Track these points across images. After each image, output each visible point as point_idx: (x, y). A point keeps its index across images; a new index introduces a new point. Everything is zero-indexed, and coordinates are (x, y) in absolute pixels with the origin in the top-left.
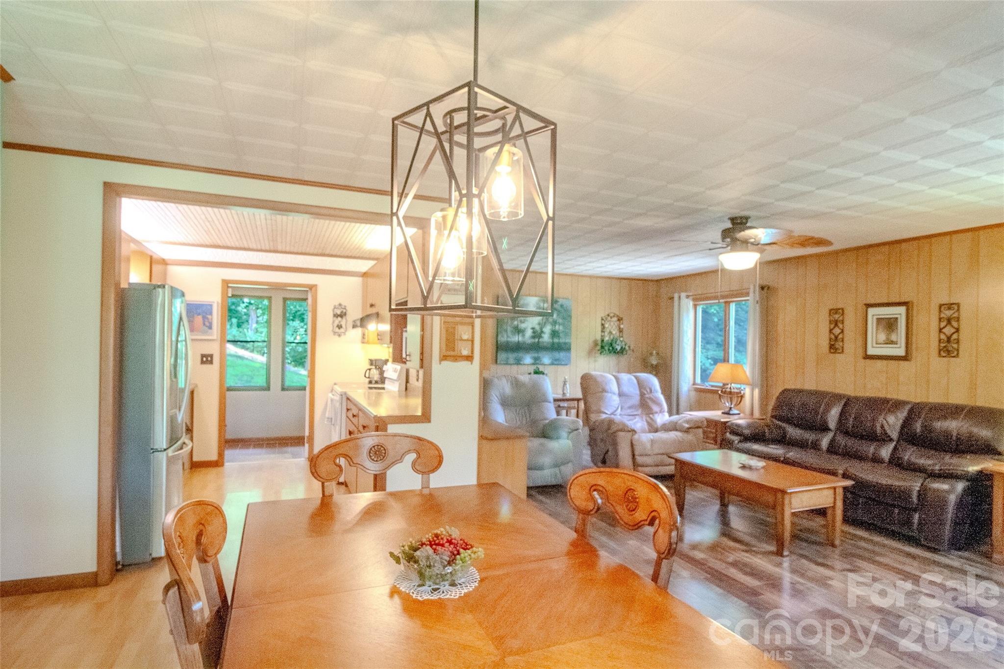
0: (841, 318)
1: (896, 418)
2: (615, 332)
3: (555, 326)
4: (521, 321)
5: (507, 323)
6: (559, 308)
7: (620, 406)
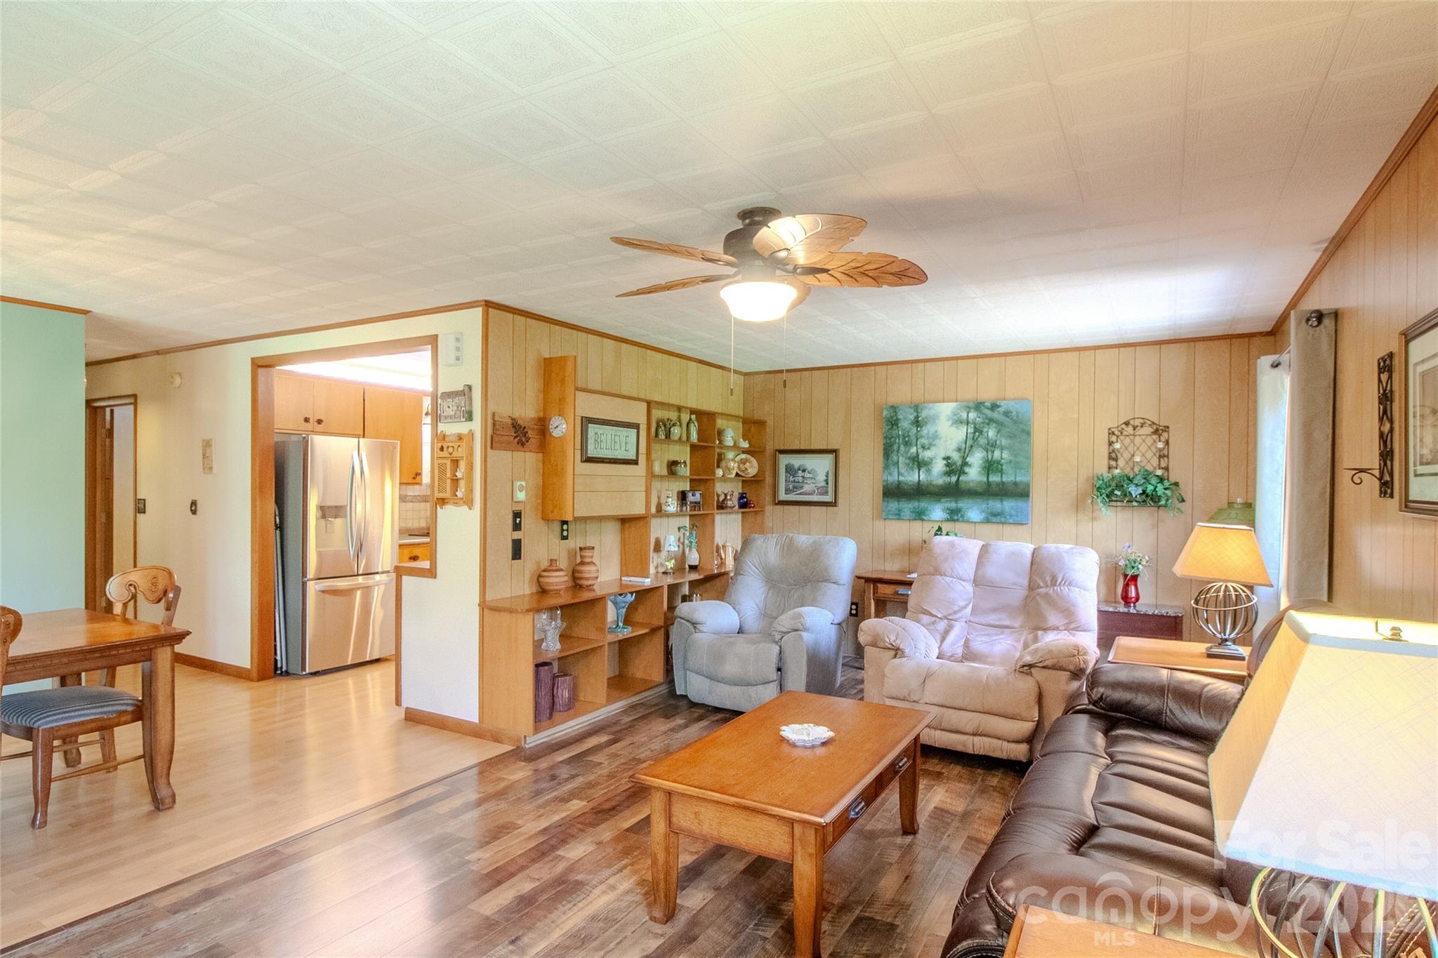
0: (1390, 387)
3: (993, 452)
4: (923, 447)
5: (898, 451)
6: (1001, 418)
7: (971, 604)
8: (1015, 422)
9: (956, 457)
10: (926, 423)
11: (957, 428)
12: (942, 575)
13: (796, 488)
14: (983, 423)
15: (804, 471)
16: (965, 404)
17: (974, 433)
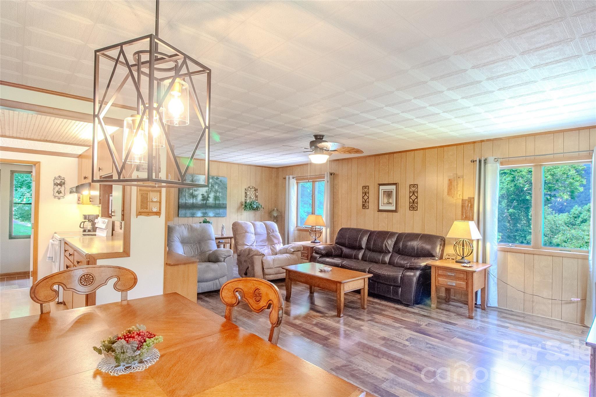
0: (368, 191)
1: (392, 241)
2: (253, 197)
3: (217, 193)
4: (195, 190)
5: (185, 191)
7: (255, 240)
8: (223, 184)
9: (205, 194)
12: (247, 233)
14: (214, 184)
17: (211, 187)
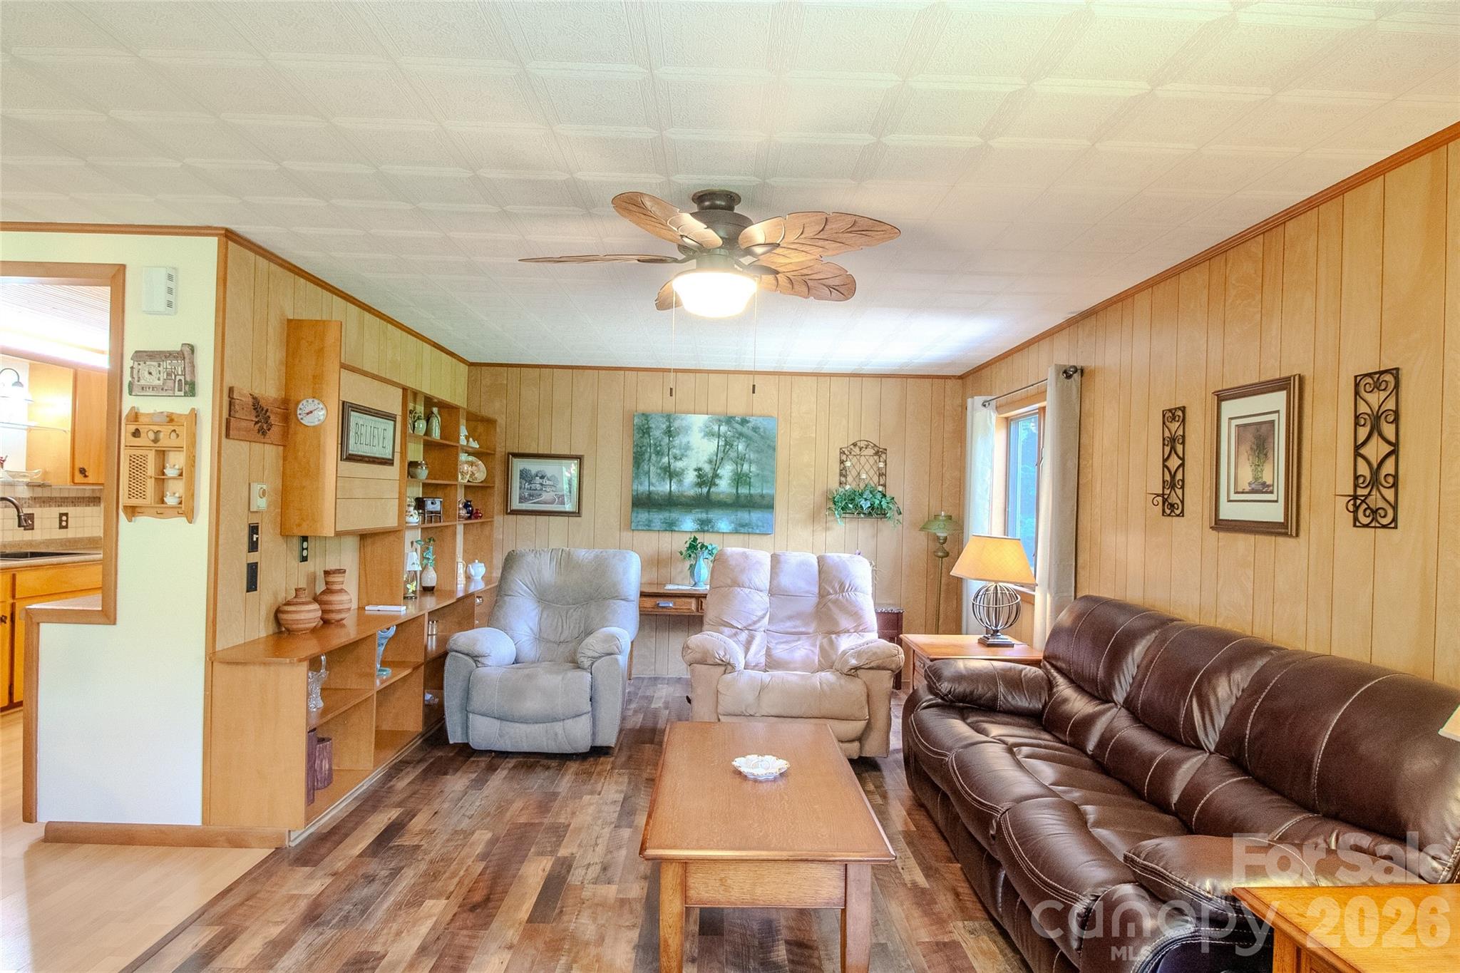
0: (1181, 431)
1: (1234, 688)
2: (869, 476)
3: (742, 465)
4: (675, 458)
5: (649, 460)
6: (750, 433)
7: (769, 613)
8: (762, 437)
9: (707, 468)
10: (679, 434)
11: (709, 440)
12: (739, 586)
13: (533, 496)
14: (733, 437)
15: (542, 477)
16: (717, 417)
